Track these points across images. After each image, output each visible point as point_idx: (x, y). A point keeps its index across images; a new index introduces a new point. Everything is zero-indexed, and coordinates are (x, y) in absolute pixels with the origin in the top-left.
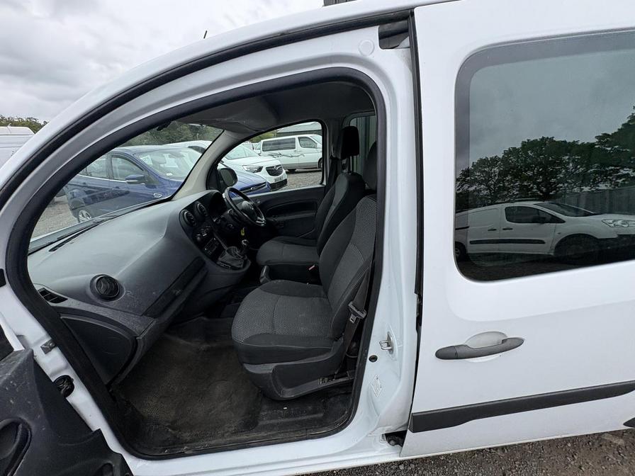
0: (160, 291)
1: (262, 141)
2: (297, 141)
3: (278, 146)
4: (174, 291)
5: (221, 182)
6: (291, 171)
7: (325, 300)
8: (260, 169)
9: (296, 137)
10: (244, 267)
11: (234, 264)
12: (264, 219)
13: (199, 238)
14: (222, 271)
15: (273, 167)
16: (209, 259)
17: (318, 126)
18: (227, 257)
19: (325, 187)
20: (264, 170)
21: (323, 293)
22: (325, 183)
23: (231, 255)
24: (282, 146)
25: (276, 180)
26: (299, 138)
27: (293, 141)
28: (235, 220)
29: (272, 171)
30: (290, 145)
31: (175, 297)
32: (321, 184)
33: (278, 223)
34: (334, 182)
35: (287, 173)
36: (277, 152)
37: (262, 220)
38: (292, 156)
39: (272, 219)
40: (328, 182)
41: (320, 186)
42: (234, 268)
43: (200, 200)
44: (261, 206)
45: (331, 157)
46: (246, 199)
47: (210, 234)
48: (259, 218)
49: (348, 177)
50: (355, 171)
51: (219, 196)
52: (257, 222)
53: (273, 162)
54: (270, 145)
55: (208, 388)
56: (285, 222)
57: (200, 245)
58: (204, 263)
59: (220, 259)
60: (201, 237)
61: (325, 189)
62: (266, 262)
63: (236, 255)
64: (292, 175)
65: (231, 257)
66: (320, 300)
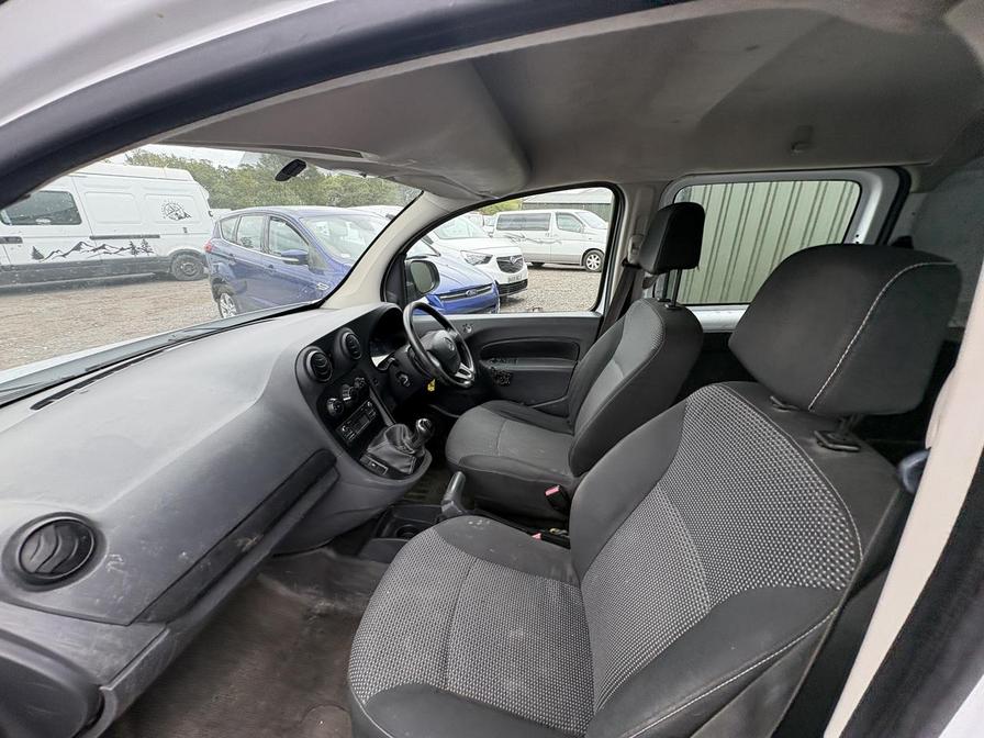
0: (203, 547)
1: (499, 214)
2: (553, 217)
3: (521, 223)
4: (240, 542)
5: (409, 284)
6: (537, 266)
7: (573, 591)
8: (488, 259)
9: (553, 212)
10: (415, 471)
11: (396, 465)
12: (472, 369)
13: (331, 407)
14: (369, 479)
15: (509, 258)
16: (345, 454)
17: (606, 196)
18: (383, 448)
19: (602, 318)
20: (493, 261)
21: (570, 571)
22: (601, 310)
23: (395, 444)
24: (528, 224)
25: (510, 280)
26: (557, 214)
27: (546, 219)
28: (416, 366)
29: (505, 264)
30: (541, 224)
31: (241, 557)
32: (594, 310)
33: (500, 375)
34: (623, 312)
35: (529, 267)
36: (518, 233)
37: (467, 372)
38: (542, 242)
39: (488, 365)
40: (610, 309)
41: (591, 315)
42: (395, 474)
43: (351, 325)
44: (471, 340)
45: (625, 263)
46: (446, 325)
47: (361, 396)
48: (462, 366)
49: (661, 312)
50: (680, 300)
51: (395, 316)
52: (459, 375)
53: (510, 250)
54: (509, 220)
55: (304, 716)
56: (512, 375)
57: (331, 423)
58: (335, 460)
59: (370, 450)
60: (338, 404)
61: (601, 324)
62: (464, 460)
63: (403, 444)
64: (536, 272)
65: (392, 449)
66: (563, 592)
